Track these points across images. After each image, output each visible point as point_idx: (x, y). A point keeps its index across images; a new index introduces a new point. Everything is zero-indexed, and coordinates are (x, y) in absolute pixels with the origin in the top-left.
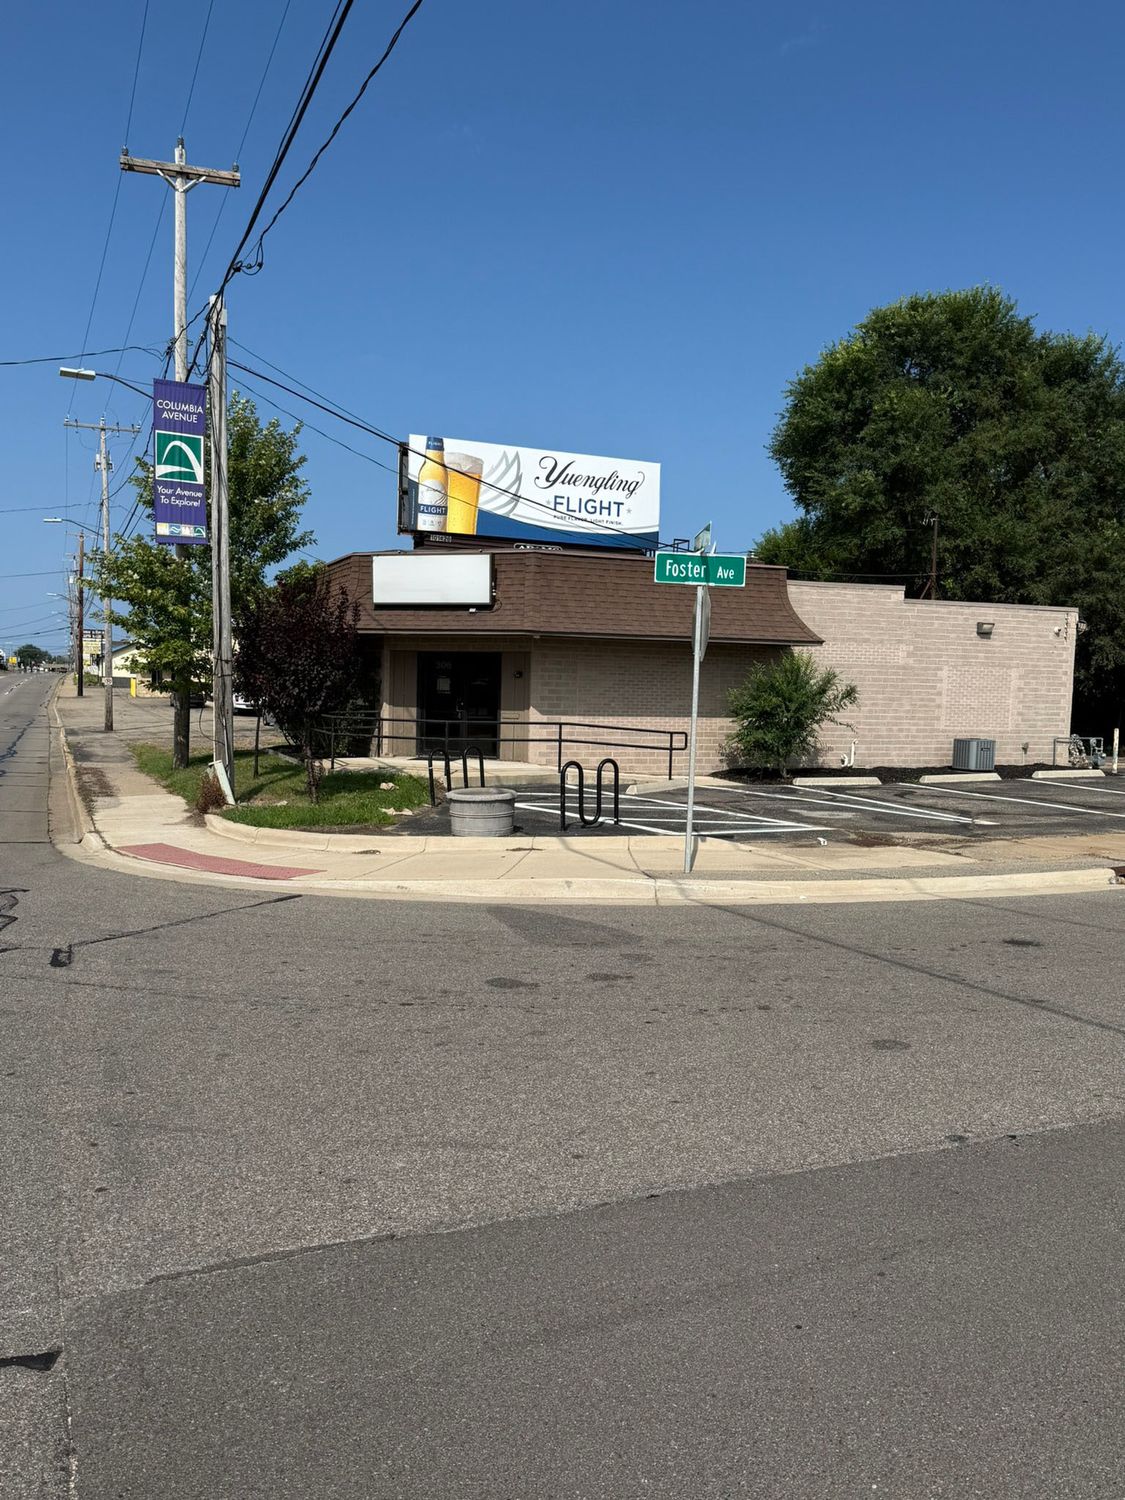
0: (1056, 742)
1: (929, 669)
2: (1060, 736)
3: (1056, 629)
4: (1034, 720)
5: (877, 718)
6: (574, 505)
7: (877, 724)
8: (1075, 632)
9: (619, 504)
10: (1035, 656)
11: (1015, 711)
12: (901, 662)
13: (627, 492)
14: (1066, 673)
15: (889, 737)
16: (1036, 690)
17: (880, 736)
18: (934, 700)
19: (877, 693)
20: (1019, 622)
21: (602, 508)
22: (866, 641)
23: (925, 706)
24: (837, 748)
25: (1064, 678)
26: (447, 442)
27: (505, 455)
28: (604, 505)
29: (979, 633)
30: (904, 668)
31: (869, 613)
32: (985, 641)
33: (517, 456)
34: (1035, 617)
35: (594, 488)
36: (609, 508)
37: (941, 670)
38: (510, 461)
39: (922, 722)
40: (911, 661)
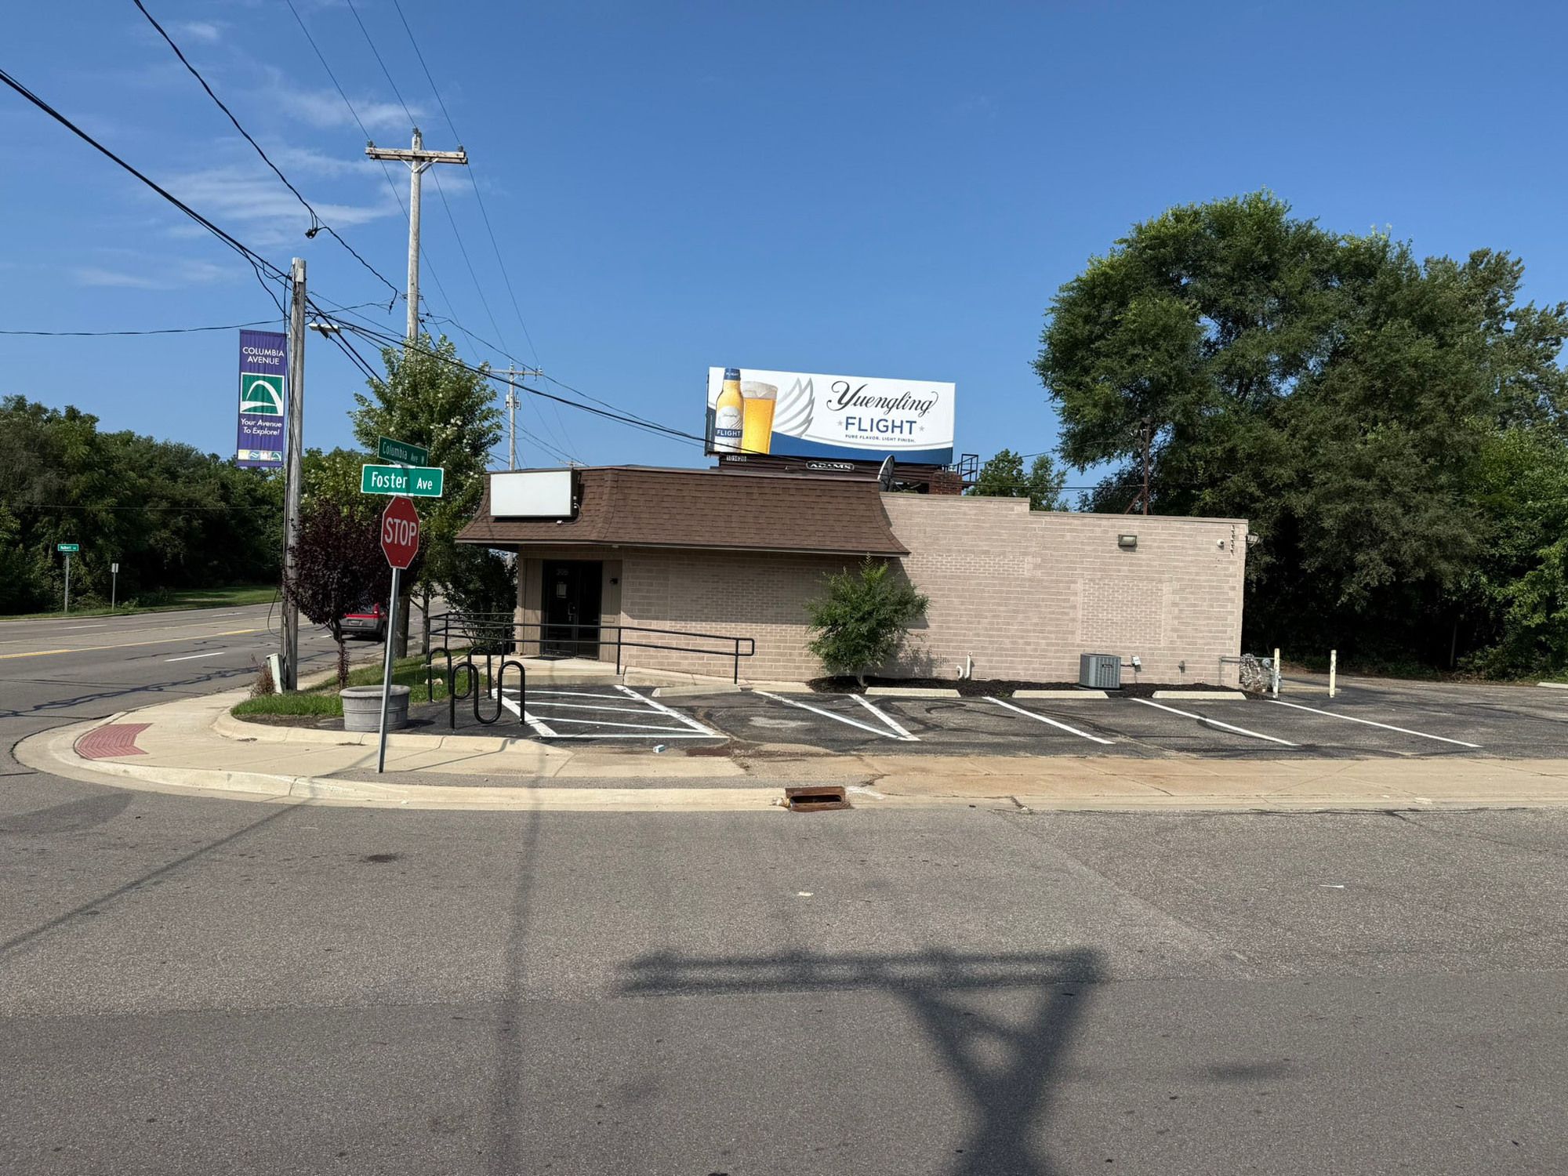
0: (1223, 660)
1: (1061, 582)
2: (1227, 655)
3: (1219, 542)
4: (1193, 637)
5: (1000, 630)
6: (866, 425)
7: (999, 636)
8: (1244, 545)
9: (911, 423)
10: (1193, 570)
11: (1169, 628)
12: (1027, 574)
13: (919, 411)
14: (1233, 588)
15: (1012, 649)
16: (1195, 605)
17: (1002, 649)
18: (1066, 614)
19: (999, 605)
20: (1173, 535)
21: (893, 426)
22: (986, 552)
23: (1058, 619)
24: (953, 659)
25: (1231, 594)
26: (744, 373)
27: (798, 381)
28: (895, 424)
29: (1121, 546)
30: (1030, 580)
31: (988, 525)
32: (1129, 554)
33: (810, 383)
34: (1191, 529)
35: (886, 409)
36: (901, 427)
37: (1075, 582)
38: (803, 387)
39: (1053, 636)
40: (1039, 573)
